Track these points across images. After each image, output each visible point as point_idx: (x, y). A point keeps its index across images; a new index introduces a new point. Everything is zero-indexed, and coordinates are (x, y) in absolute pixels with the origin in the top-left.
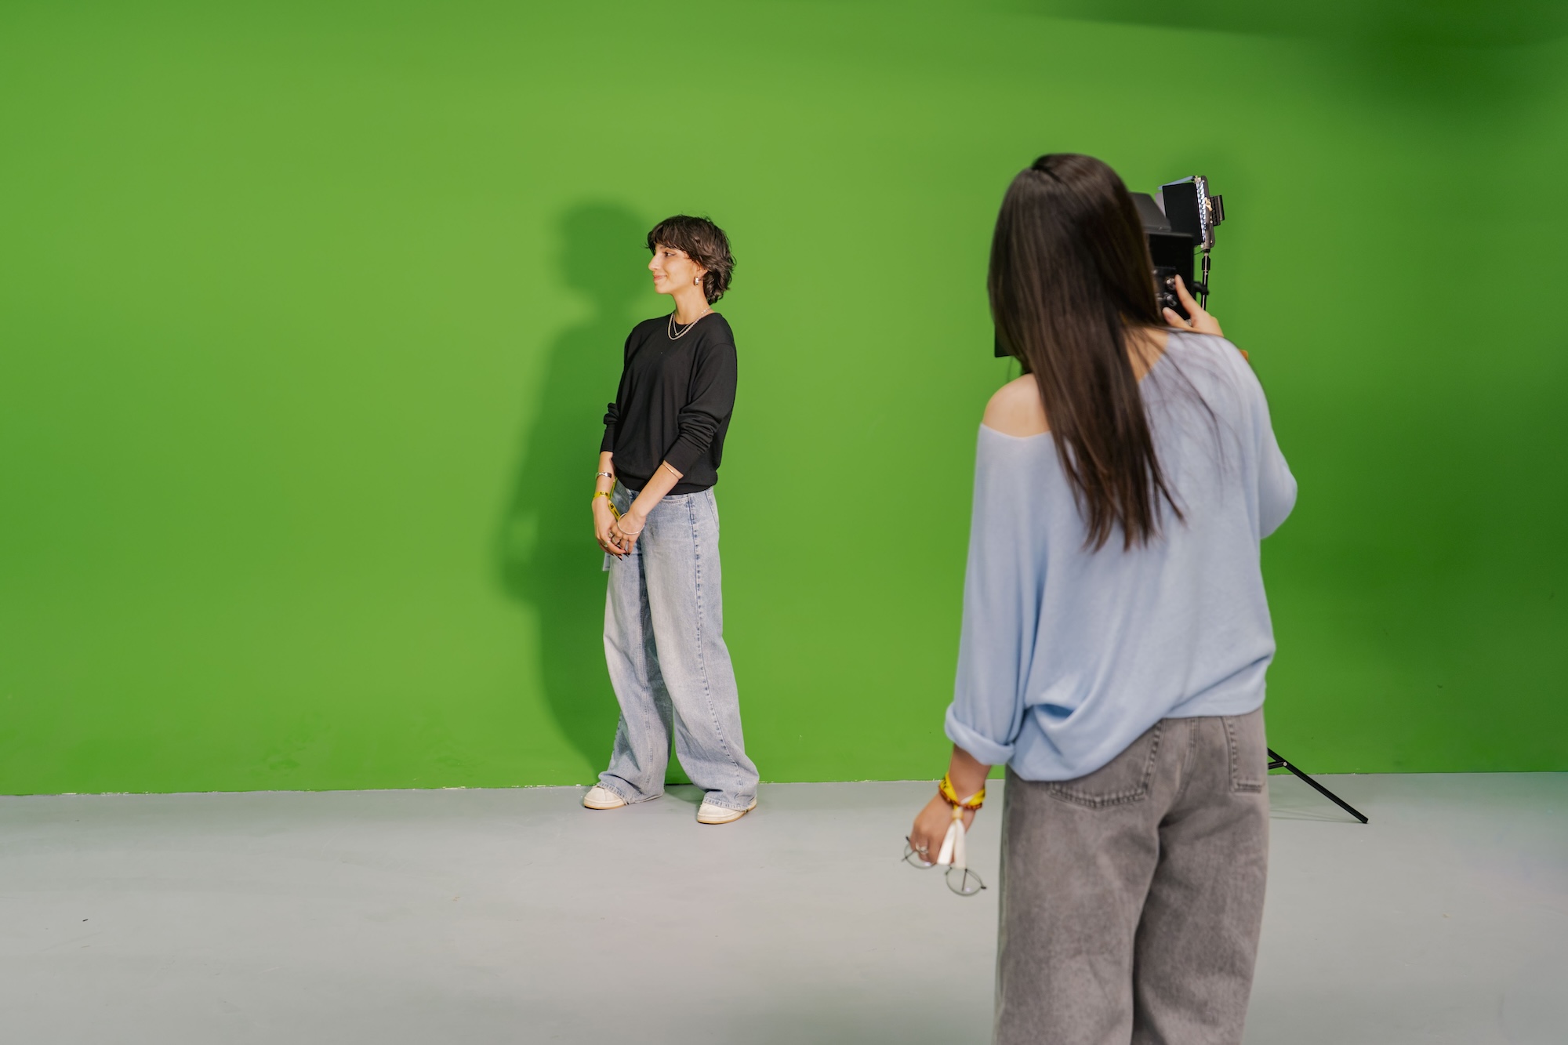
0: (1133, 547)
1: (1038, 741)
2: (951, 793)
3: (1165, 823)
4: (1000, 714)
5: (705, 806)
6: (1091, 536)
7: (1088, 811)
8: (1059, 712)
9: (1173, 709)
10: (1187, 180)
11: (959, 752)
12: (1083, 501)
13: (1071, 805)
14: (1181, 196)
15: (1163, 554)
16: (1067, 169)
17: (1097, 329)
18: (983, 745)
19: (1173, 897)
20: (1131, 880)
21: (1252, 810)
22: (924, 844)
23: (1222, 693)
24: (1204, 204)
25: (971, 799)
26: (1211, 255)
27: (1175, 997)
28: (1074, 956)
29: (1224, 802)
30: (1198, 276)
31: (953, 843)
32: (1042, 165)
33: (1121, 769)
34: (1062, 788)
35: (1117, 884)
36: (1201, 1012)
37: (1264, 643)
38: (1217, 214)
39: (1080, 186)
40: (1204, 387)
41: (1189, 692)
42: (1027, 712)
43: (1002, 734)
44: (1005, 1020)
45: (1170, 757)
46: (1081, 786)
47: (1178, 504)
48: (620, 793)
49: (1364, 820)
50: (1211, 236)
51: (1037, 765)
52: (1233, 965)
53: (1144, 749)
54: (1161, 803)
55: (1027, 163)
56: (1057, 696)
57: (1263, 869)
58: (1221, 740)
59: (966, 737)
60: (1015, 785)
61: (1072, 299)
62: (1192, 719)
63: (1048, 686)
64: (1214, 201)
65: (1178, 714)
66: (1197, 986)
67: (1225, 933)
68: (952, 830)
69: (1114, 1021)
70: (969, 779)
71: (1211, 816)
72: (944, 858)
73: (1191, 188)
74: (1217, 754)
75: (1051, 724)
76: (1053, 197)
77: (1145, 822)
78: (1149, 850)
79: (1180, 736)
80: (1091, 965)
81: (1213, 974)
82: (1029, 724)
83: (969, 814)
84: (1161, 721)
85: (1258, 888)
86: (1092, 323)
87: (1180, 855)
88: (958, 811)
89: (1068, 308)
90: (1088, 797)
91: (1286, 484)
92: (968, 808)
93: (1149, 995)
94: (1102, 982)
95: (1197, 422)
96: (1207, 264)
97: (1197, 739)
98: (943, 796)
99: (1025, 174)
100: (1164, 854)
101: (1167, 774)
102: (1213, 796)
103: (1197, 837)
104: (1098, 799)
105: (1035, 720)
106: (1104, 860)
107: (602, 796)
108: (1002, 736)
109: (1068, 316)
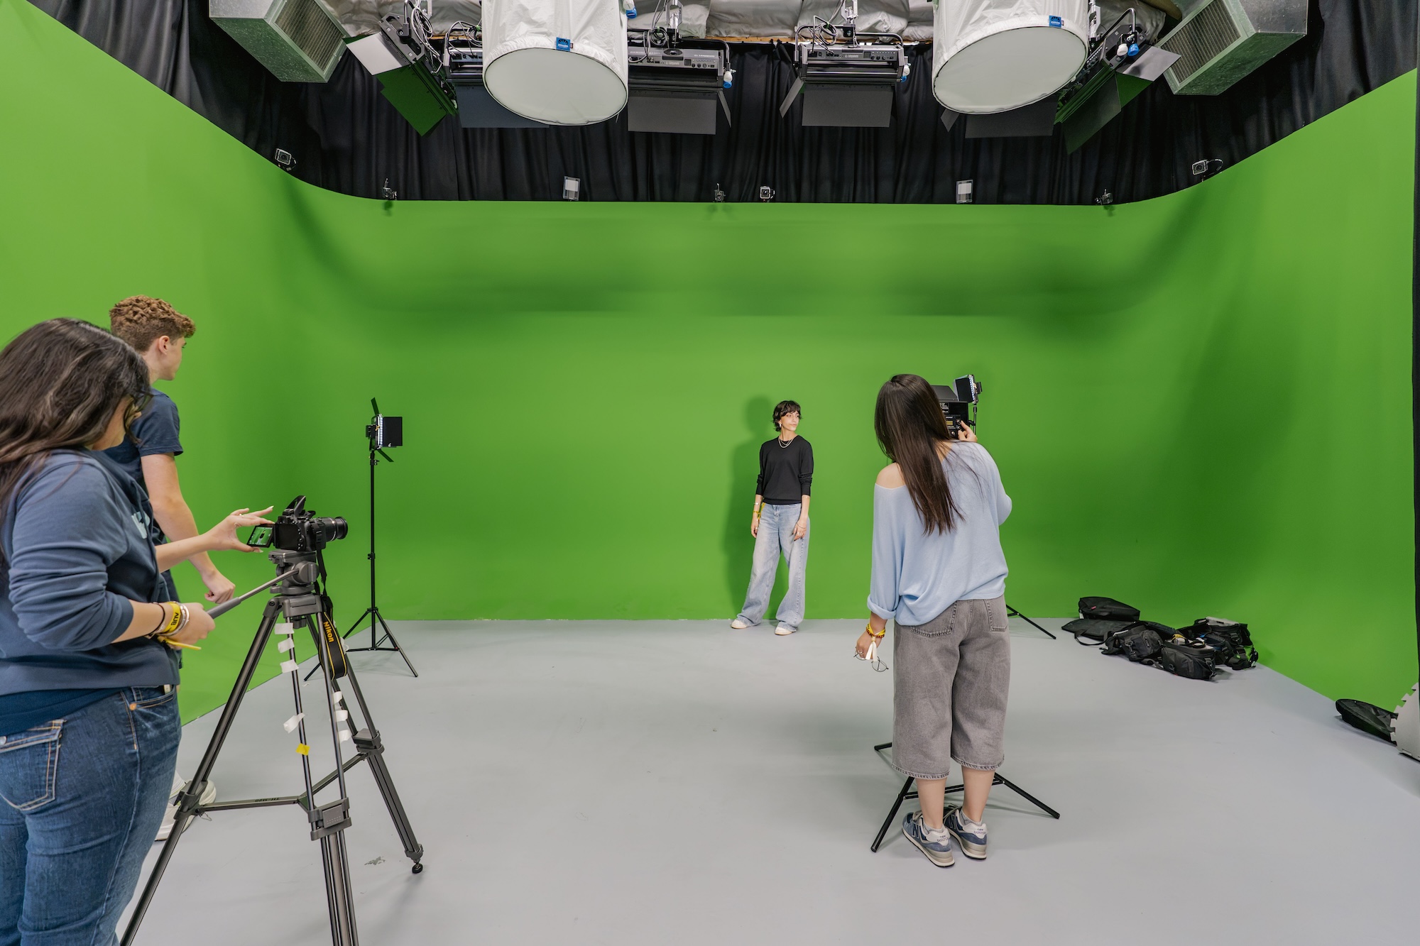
0: (944, 533)
1: (905, 609)
2: (871, 630)
3: (962, 644)
4: (890, 600)
5: (778, 628)
6: (926, 530)
7: (927, 638)
8: (913, 598)
9: (961, 596)
10: (966, 376)
11: (874, 615)
12: (922, 516)
13: (920, 636)
14: (963, 384)
15: (955, 533)
16: (905, 381)
17: (923, 446)
18: (883, 612)
19: (968, 675)
20: (947, 668)
21: (1001, 639)
22: (861, 651)
23: (983, 590)
24: (973, 386)
25: (880, 634)
26: (977, 406)
27: (971, 717)
28: (924, 698)
29: (987, 636)
30: (971, 418)
31: (872, 648)
32: (896, 380)
33: (940, 621)
34: (916, 628)
35: (941, 669)
36: (982, 723)
37: (1003, 568)
38: (979, 389)
39: (913, 386)
40: (970, 464)
41: (967, 591)
42: (900, 597)
43: (891, 607)
44: (897, 723)
45: (961, 616)
46: (923, 627)
47: (961, 513)
48: (745, 623)
49: (1055, 638)
50: (977, 398)
51: (905, 619)
52: (996, 704)
53: (950, 613)
54: (959, 636)
55: (888, 378)
56: (911, 591)
57: (1008, 664)
58: (984, 610)
59: (876, 608)
60: (898, 627)
61: (914, 434)
62: (971, 601)
63: (906, 589)
64: (977, 384)
65: (963, 599)
66: (980, 713)
67: (992, 691)
68: (871, 646)
69: (943, 726)
70: (878, 626)
71: (982, 642)
72: (868, 657)
73: (967, 380)
74: (982, 615)
75: (909, 603)
76: (901, 392)
77: (953, 642)
78: (955, 655)
79: (965, 608)
80: (931, 702)
81: (988, 708)
82: (901, 601)
83: (879, 639)
84: (956, 602)
85: (1006, 672)
86: (922, 443)
87: (969, 658)
88: (874, 638)
89: (912, 438)
90: (926, 633)
91: (1007, 501)
92: (877, 637)
93: (960, 716)
94: (936, 710)
95: (967, 477)
96: (975, 410)
97: (973, 610)
98: (868, 632)
99: (887, 383)
100: (962, 657)
101: (961, 624)
102: (982, 634)
103: (977, 650)
104: (931, 634)
105: (904, 601)
106: (935, 659)
107: (738, 623)
108: (891, 608)
109: (913, 441)
